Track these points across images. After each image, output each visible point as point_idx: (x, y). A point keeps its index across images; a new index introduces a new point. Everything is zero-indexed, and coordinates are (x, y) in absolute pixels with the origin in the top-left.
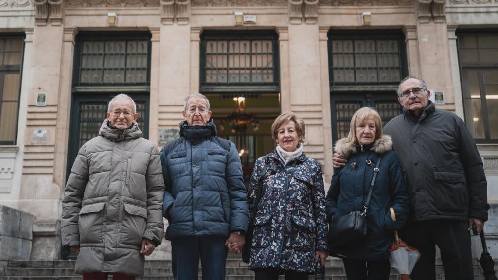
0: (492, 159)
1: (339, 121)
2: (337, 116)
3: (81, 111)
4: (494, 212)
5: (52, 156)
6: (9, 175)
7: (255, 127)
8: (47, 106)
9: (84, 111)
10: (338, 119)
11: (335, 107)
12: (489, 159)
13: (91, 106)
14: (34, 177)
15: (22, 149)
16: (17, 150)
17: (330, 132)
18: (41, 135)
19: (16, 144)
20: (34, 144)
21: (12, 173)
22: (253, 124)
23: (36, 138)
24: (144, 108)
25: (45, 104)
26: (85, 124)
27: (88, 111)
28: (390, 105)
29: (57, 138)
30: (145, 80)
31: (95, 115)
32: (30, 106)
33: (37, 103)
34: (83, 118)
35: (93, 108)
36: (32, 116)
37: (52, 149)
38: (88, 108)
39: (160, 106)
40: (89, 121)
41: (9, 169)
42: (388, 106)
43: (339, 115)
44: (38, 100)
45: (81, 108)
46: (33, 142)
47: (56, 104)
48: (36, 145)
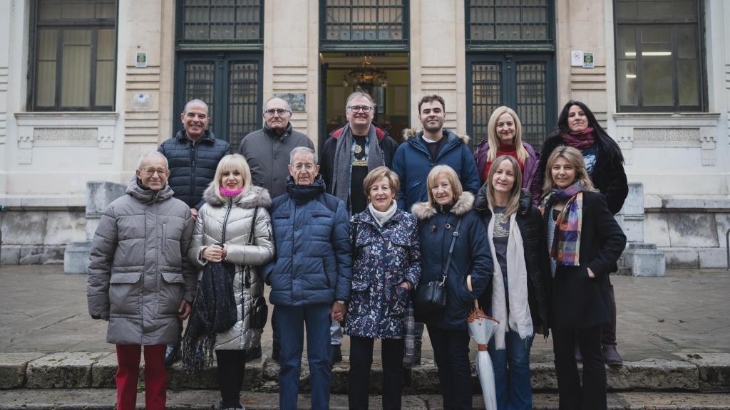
0: (643, 129)
1: (476, 84)
2: (474, 79)
3: (186, 72)
4: (637, 192)
5: (155, 124)
6: (109, 145)
7: (383, 83)
8: (148, 67)
9: (190, 72)
10: (474, 82)
11: (471, 68)
12: (640, 129)
13: (197, 66)
14: (137, 146)
15: (123, 116)
16: (117, 117)
17: (464, 97)
18: (143, 100)
19: (115, 110)
20: (134, 111)
21: (113, 142)
22: (380, 81)
23: (137, 103)
24: (257, 68)
25: (146, 64)
26: (191, 87)
27: (195, 72)
28: (534, 66)
29: (160, 103)
30: (257, 37)
31: (203, 77)
32: (129, 67)
33: (136, 64)
34: (189, 80)
35: (200, 68)
36: (131, 78)
37: (155, 116)
38: (194, 68)
39: (275, 67)
40: (196, 83)
41: (109, 137)
42: (531, 68)
43: (475, 78)
44: (138, 61)
45: (186, 68)
46: (135, 108)
47: (158, 64)
48: (137, 110)
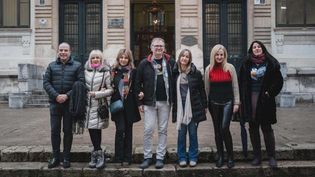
0: (288, 36)
1: (207, 13)
2: (206, 11)
3: (64, 8)
5: (50, 34)
6: (28, 45)
7: (163, 12)
8: (46, 6)
9: (66, 8)
10: (206, 12)
11: (205, 6)
12: (287, 36)
13: (70, 5)
14: (41, 45)
15: (34, 30)
16: (31, 31)
17: (201, 20)
18: (43, 23)
19: (30, 28)
20: (39, 28)
21: (30, 43)
22: (161, 11)
23: (41, 24)
24: (99, 6)
25: (45, 5)
26: (67, 16)
27: (69, 8)
28: (236, 4)
29: (52, 24)
31: (73, 10)
32: (36, 6)
33: (40, 5)
34: (66, 12)
35: (71, 6)
36: (38, 12)
37: (50, 31)
38: (68, 6)
39: (108, 6)
40: (69, 13)
41: (27, 41)
42: (234, 5)
44: (40, 3)
45: (64, 6)
46: (39, 26)
47: (51, 4)
48: (41, 28)
